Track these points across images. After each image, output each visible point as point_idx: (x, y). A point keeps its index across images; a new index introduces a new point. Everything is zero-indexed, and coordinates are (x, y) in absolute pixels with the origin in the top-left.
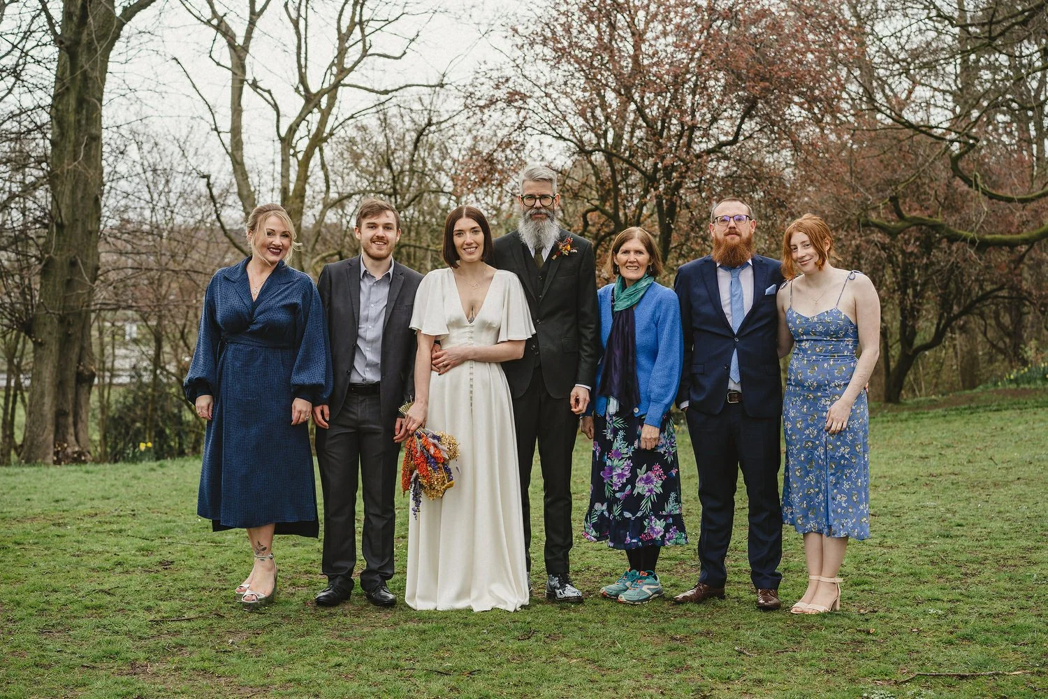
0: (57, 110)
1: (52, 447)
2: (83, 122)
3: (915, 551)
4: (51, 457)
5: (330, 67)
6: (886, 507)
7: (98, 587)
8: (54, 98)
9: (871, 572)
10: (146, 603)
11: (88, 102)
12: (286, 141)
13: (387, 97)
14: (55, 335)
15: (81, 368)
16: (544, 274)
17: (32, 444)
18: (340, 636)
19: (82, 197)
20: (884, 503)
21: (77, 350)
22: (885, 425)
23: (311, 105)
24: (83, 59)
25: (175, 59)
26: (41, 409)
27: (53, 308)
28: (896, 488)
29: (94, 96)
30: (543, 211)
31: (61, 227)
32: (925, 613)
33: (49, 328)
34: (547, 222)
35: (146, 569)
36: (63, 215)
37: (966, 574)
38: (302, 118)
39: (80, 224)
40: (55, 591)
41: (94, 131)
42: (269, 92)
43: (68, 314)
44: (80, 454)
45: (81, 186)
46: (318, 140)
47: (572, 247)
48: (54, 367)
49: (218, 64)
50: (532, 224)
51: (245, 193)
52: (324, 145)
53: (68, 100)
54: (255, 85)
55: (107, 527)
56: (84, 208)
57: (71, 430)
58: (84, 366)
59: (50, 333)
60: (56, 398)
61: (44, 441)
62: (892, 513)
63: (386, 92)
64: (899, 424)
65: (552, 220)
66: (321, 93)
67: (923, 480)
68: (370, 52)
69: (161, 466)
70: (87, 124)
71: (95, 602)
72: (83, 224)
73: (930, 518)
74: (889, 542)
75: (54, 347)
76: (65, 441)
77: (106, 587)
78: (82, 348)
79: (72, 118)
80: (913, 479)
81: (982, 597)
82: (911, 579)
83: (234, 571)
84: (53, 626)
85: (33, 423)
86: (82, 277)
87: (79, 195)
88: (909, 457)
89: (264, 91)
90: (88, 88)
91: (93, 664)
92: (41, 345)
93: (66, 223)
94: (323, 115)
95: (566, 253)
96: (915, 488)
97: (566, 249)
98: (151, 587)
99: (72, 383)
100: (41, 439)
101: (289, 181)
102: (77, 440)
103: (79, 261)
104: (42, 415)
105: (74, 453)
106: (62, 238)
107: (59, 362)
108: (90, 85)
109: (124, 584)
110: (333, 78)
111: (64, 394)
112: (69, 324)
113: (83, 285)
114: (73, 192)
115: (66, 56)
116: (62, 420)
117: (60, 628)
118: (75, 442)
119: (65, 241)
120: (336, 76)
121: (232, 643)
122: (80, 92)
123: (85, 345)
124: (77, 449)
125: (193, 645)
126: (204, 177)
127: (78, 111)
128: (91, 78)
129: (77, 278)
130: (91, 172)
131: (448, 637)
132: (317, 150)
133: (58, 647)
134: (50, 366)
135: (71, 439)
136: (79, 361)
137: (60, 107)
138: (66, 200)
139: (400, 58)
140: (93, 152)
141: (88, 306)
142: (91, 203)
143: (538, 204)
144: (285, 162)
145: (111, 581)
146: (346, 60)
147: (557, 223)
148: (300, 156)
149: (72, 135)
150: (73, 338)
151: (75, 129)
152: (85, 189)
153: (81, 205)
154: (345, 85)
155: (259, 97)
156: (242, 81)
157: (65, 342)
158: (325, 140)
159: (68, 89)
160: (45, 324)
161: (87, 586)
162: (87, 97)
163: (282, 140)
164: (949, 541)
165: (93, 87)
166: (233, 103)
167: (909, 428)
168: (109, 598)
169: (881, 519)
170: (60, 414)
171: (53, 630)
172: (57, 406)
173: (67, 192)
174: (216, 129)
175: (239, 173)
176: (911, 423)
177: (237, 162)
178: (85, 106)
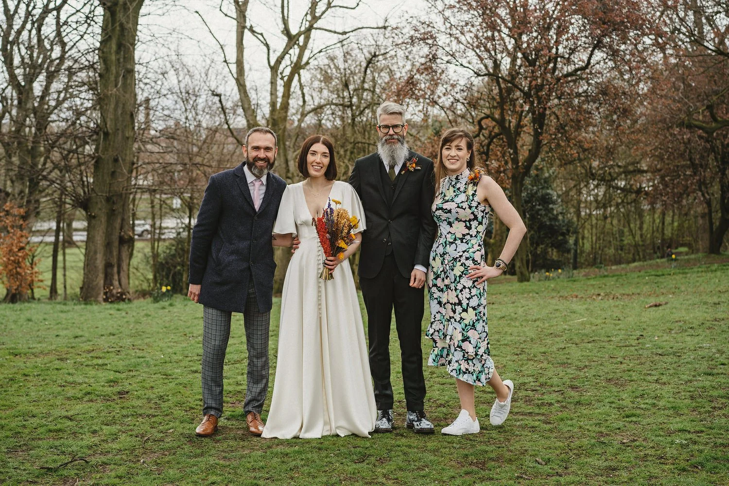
0: (103, 52)
1: (102, 289)
2: (122, 60)
3: (682, 387)
4: (102, 296)
5: (306, 15)
6: (672, 348)
7: (65, 414)
8: (101, 43)
9: (642, 406)
10: (94, 428)
11: (125, 47)
12: (274, 69)
13: (345, 37)
14: (104, 210)
15: (122, 233)
16: (395, 185)
17: (89, 287)
18: (225, 458)
19: (122, 113)
20: (672, 344)
21: (119, 221)
22: (700, 274)
23: (292, 43)
24: (120, 16)
25: (197, 12)
26: (94, 263)
27: (102, 192)
28: (686, 331)
29: (129, 42)
30: (396, 137)
31: (106, 134)
32: (672, 443)
33: (99, 206)
34: (399, 145)
35: (107, 398)
36: (108, 126)
37: (714, 408)
38: (285, 52)
39: (120, 132)
40: (34, 416)
41: (129, 67)
42: (262, 34)
43: (113, 196)
44: (122, 294)
45: (121, 105)
46: (297, 67)
47: (417, 164)
48: (103, 233)
49: (226, 15)
50: (387, 147)
51: (246, 106)
52: (302, 71)
53: (111, 45)
54: (251, 30)
55: (95, 361)
56: (123, 121)
57: (116, 277)
58: (124, 232)
59: (100, 209)
60: (105, 254)
61: (97, 285)
62: (674, 354)
63: (345, 33)
64: (710, 275)
65: (402, 144)
66: (299, 34)
67: (708, 324)
68: (332, 5)
69: (171, 305)
70: (124, 61)
71: (59, 426)
72: (123, 132)
73: (702, 358)
74: (664, 379)
75: (104, 219)
76: (112, 284)
77: (70, 414)
78: (123, 220)
79: (113, 57)
80: (700, 323)
81: (720, 428)
82: (671, 412)
83: (169, 400)
84: (20, 446)
85: (89, 272)
86: (122, 170)
87: (120, 112)
88: (705, 303)
89: (258, 34)
90: (124, 36)
91: (36, 479)
92: (94, 217)
93: (110, 131)
94: (300, 50)
95: (412, 169)
96: (700, 331)
97: (412, 167)
98: (103, 414)
99: (116, 244)
100: (95, 283)
101: (277, 97)
102: (120, 284)
103: (120, 159)
104: (95, 267)
105: (118, 293)
106: (108, 143)
107: (107, 230)
108: (126, 34)
109: (83, 411)
110: (308, 23)
111: (111, 252)
112: (114, 203)
113: (123, 175)
114: (116, 110)
115: (108, 14)
116: (109, 270)
117: (24, 448)
118: (118, 286)
119: (109, 144)
120: (310, 22)
121: (144, 462)
122: (119, 39)
123: (126, 217)
124: (120, 290)
125: (115, 464)
126: (217, 95)
127: (118, 52)
128: (126, 29)
129: (119, 170)
130: (127, 96)
131: (302, 460)
132: (296, 75)
133: (16, 464)
134: (101, 233)
135: (116, 283)
136: (121, 228)
137: (105, 50)
138: (110, 116)
139: (354, 8)
140: (129, 81)
141: (127, 190)
142: (128, 117)
143: (391, 132)
144: (273, 83)
145: (77, 408)
146: (317, 11)
147: (406, 146)
148: (286, 79)
149: (113, 69)
150: (116, 212)
151: (116, 65)
152: (123, 108)
153: (121, 119)
154: (316, 29)
155: (255, 38)
156: (244, 27)
157: (111, 215)
158: (303, 67)
159: (110, 37)
160: (97, 203)
161: (57, 412)
162: (124, 42)
163: (272, 68)
164: (710, 378)
165: (128, 35)
166: (237, 43)
167: (716, 277)
168: (69, 423)
169: (665, 359)
170: (108, 266)
171: (19, 450)
172: (105, 260)
173: (111, 110)
174: (225, 61)
175: (242, 92)
176: (719, 273)
177: (241, 85)
178: (122, 49)
